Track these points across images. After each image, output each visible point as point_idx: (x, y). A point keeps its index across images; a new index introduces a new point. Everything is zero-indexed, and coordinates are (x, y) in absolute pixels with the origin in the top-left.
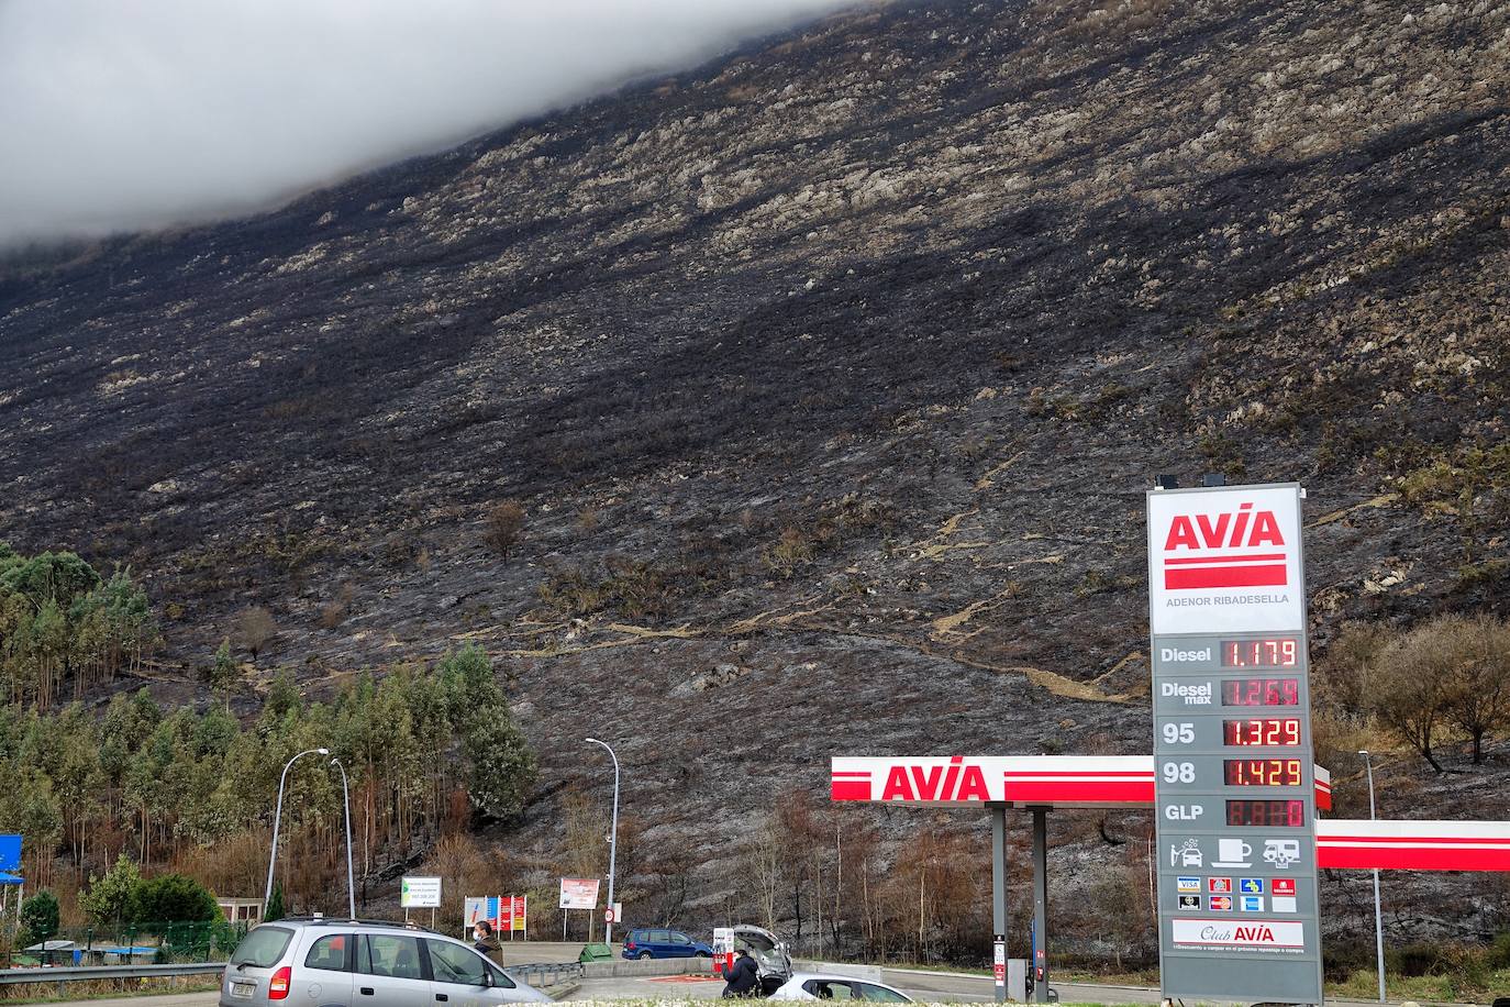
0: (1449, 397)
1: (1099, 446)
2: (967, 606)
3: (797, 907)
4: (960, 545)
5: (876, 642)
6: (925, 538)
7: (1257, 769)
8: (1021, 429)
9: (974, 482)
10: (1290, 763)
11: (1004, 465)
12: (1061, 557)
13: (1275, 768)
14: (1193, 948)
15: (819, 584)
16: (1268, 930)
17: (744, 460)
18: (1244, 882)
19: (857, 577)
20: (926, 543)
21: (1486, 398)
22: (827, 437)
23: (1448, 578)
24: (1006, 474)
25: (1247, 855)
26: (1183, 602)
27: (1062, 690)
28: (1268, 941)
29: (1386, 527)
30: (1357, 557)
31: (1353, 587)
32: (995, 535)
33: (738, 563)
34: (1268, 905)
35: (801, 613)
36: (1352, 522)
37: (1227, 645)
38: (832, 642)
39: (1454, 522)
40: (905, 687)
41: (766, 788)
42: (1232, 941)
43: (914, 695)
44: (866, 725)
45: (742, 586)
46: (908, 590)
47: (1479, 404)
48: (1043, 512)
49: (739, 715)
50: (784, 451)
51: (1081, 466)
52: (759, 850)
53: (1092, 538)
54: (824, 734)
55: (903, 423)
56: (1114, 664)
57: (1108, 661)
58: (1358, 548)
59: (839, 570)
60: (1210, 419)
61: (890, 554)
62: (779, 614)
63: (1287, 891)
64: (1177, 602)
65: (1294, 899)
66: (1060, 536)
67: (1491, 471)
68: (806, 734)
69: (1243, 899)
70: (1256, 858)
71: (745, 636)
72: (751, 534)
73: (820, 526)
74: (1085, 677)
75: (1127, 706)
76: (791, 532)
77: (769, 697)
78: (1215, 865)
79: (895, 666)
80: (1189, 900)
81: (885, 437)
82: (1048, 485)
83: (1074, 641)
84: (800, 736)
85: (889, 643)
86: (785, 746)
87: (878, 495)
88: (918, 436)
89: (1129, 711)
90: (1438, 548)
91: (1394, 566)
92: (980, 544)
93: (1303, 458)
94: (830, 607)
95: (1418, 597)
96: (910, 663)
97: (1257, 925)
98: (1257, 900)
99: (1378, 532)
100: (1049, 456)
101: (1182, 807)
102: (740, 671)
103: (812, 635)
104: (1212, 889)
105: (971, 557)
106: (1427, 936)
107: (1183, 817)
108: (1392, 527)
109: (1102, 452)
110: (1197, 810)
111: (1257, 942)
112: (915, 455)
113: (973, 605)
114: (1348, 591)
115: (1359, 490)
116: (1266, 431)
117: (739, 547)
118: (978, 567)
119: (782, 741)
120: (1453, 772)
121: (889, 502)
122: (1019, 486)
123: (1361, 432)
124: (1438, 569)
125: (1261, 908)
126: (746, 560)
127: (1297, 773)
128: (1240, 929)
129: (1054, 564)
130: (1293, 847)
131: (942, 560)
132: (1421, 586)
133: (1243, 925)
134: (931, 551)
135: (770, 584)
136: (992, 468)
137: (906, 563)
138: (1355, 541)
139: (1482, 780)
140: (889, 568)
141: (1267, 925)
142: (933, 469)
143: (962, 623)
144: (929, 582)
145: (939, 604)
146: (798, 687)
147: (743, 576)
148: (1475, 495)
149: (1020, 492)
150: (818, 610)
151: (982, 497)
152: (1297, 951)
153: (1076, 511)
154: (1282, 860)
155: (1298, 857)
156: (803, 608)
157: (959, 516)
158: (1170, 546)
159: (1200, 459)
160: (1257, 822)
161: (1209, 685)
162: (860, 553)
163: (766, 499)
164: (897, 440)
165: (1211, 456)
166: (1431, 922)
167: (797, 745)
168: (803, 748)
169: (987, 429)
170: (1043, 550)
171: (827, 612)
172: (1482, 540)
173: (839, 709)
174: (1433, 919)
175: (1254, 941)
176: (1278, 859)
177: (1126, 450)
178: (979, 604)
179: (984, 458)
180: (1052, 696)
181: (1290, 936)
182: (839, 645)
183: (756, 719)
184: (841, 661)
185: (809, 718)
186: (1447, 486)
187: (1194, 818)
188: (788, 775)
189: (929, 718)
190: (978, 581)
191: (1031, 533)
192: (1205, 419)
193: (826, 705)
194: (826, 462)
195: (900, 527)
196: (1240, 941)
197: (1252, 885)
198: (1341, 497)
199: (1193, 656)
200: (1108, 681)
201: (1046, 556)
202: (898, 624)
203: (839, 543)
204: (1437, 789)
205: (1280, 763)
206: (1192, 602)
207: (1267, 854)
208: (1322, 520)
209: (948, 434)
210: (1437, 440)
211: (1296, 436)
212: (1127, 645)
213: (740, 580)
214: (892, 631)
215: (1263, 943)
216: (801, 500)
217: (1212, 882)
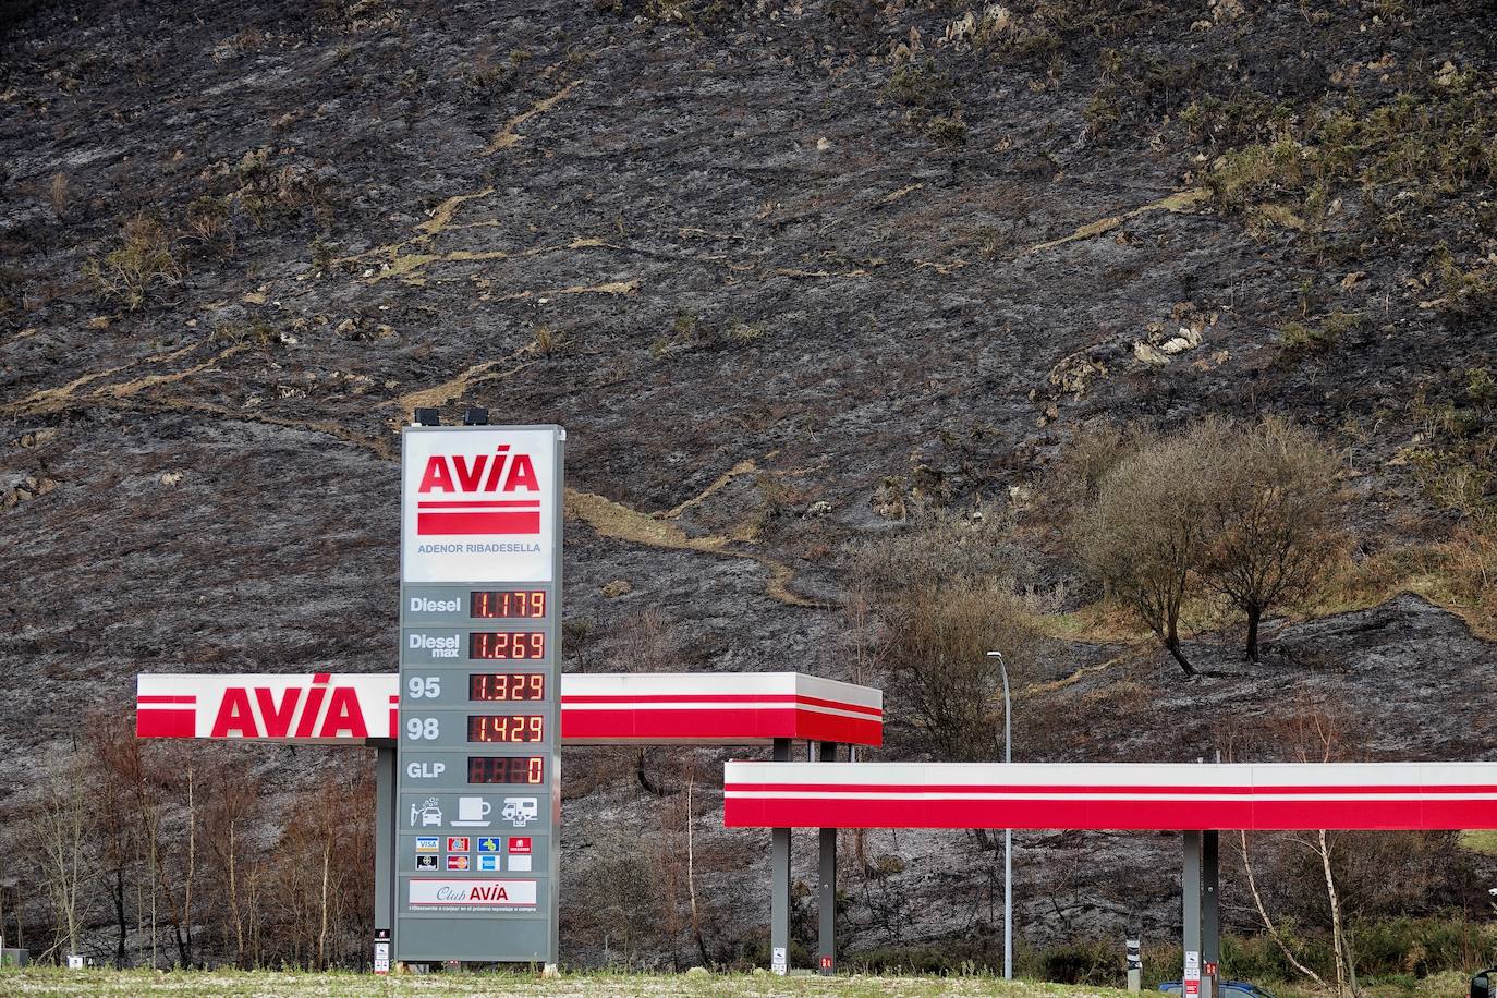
0: (1316, 15)
1: (720, 75)
2: (461, 371)
3: (119, 906)
4: (455, 255)
5: (292, 435)
6: (391, 240)
7: (500, 725)
8: (579, 36)
9: (487, 137)
10: (532, 719)
11: (544, 105)
12: (634, 283)
13: (518, 724)
14: (428, 908)
15: (192, 323)
16: (502, 889)
17: (57, 74)
18: (482, 841)
19: (265, 312)
20: (393, 250)
21: (1376, 19)
22: (216, 34)
23: (1267, 343)
24: (546, 122)
25: (485, 813)
26: (435, 549)
27: (615, 527)
28: (502, 900)
29: (1183, 249)
30: (1129, 300)
31: (1116, 354)
32: (520, 239)
33: (40, 278)
34: (504, 864)
35: (157, 378)
36: (1129, 236)
37: (477, 595)
38: (212, 432)
39: (1292, 243)
40: (340, 519)
41: (80, 701)
42: (467, 900)
43: (354, 535)
44: (265, 588)
45: (47, 322)
46: (356, 337)
47: (1363, 28)
48: (606, 198)
49: (36, 567)
50: (133, 59)
51: (681, 114)
52: (52, 810)
53: (692, 250)
54: (189, 605)
55: (361, 15)
56: (709, 481)
57: (698, 476)
58: (1134, 286)
59: (231, 297)
60: (915, 33)
61: (325, 270)
62: (117, 378)
63: (524, 849)
64: (429, 549)
65: (529, 857)
66: (635, 244)
67: (1364, 153)
68: (156, 604)
69: (480, 858)
70: (494, 817)
71: (51, 420)
72: (66, 222)
73: (197, 212)
74: (658, 504)
75: (720, 559)
76: (140, 222)
77: (91, 535)
78: (454, 824)
79: (325, 479)
80: (427, 860)
81: (327, 39)
82: (621, 146)
83: (642, 439)
84: (143, 608)
85: (316, 437)
86: (117, 625)
87: (307, 154)
88: (389, 41)
89: (721, 567)
90: (1260, 287)
91: (1185, 318)
92: (491, 255)
93: (1064, 115)
94: (210, 368)
95: (1214, 374)
96: (352, 475)
97: (492, 884)
98: (493, 859)
99: (1168, 258)
100: (625, 91)
101: (425, 765)
102: (38, 484)
103: (175, 419)
104: (450, 849)
105: (474, 277)
106: (1095, 931)
107: (425, 775)
108: (1192, 248)
109: (721, 87)
110: (439, 768)
111: (492, 902)
112: (381, 79)
113: (472, 369)
114: (1107, 361)
115: (1150, 178)
116: (1009, 60)
117: (43, 246)
118: (485, 297)
119: (113, 616)
120: (1211, 674)
121: (329, 170)
122: (569, 147)
123: (1167, 73)
124: (1256, 326)
125: (497, 868)
126: (55, 273)
127: (539, 729)
128: (475, 889)
129: (621, 295)
130: (531, 805)
131: (421, 282)
132: (1222, 356)
133: (478, 884)
134: (404, 266)
135: (100, 321)
136: (523, 109)
137: (354, 288)
138: (1129, 272)
139: (1248, 688)
140: (325, 296)
141: (502, 884)
142: (414, 108)
143: (451, 402)
144: (394, 323)
145: (413, 366)
146: (146, 517)
147: (48, 305)
148: (1331, 196)
149: (572, 158)
150: (189, 372)
151: (500, 167)
152: (530, 910)
153: (667, 198)
154: (520, 818)
155: (536, 814)
156: (160, 368)
157: (455, 200)
158: (425, 488)
159: (891, 107)
160: (498, 779)
161: (457, 637)
162: (269, 267)
163: (98, 153)
164: (349, 48)
165: (910, 103)
166: (1104, 910)
167: (138, 623)
168: (149, 629)
169: (517, 33)
170: (604, 270)
171: (204, 376)
172: (1331, 277)
173: (218, 559)
174: (1109, 905)
175: (489, 901)
176: (516, 817)
177: (764, 85)
178: (483, 367)
179: (508, 89)
180: (594, 539)
181: (523, 894)
182: (226, 440)
183: (66, 575)
184: (228, 467)
185: (165, 575)
186: (1292, 178)
187: (436, 775)
188: (119, 679)
189: (378, 576)
190: (483, 324)
191: (585, 236)
192: (907, 32)
193: (194, 550)
194: (214, 84)
195: (347, 217)
196: (475, 900)
197: (490, 844)
198: (1119, 189)
199: (442, 606)
200: (696, 511)
201: (607, 281)
202: (335, 402)
203: (232, 246)
204: (1181, 702)
205: (522, 719)
206: (444, 549)
207: (505, 812)
208: (1081, 231)
209: (447, 38)
210: (1289, 93)
211: (1057, 74)
212: (733, 448)
213: (44, 311)
214: (323, 414)
215: (498, 902)
216: (164, 158)
217: (451, 841)
